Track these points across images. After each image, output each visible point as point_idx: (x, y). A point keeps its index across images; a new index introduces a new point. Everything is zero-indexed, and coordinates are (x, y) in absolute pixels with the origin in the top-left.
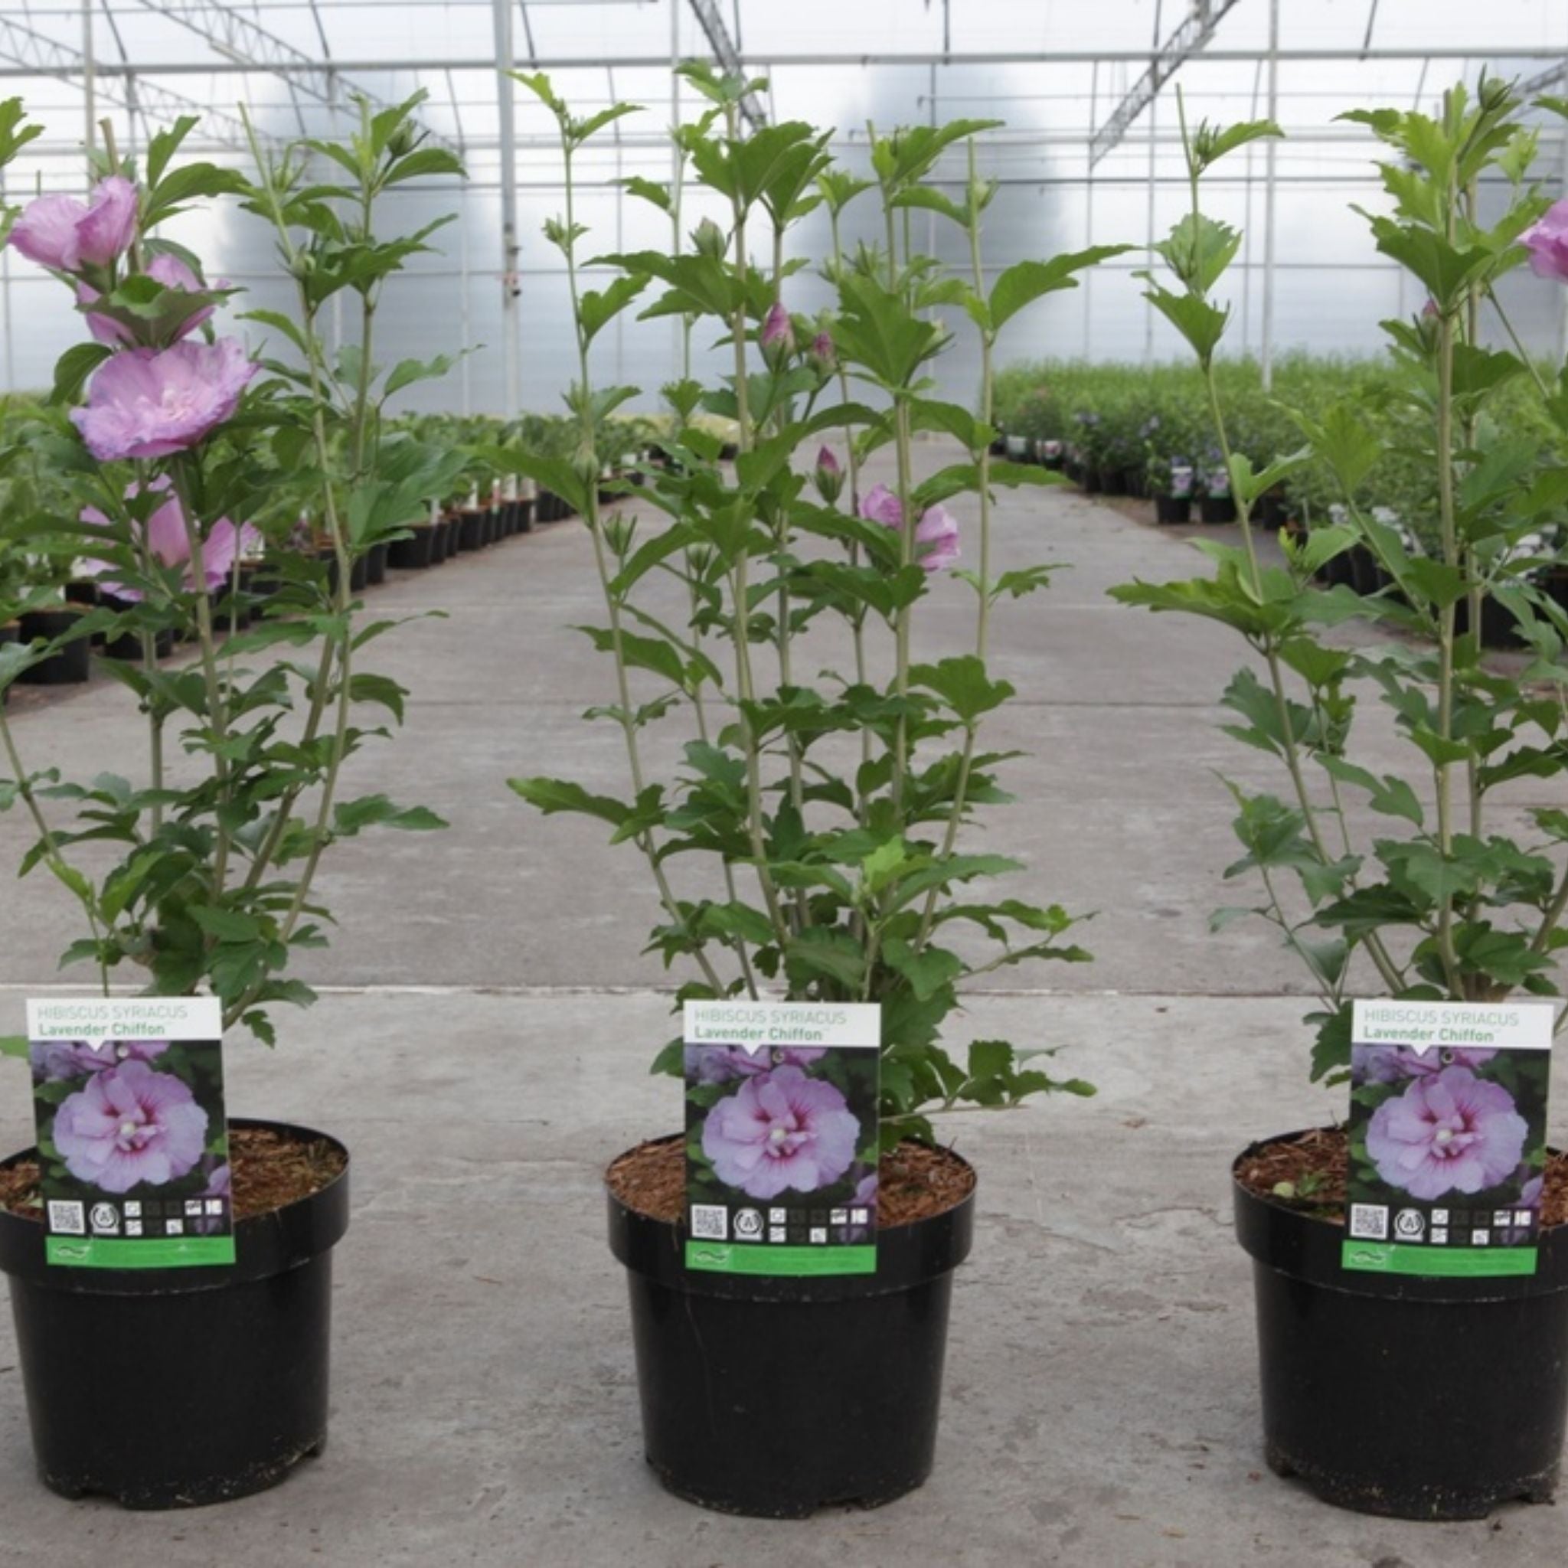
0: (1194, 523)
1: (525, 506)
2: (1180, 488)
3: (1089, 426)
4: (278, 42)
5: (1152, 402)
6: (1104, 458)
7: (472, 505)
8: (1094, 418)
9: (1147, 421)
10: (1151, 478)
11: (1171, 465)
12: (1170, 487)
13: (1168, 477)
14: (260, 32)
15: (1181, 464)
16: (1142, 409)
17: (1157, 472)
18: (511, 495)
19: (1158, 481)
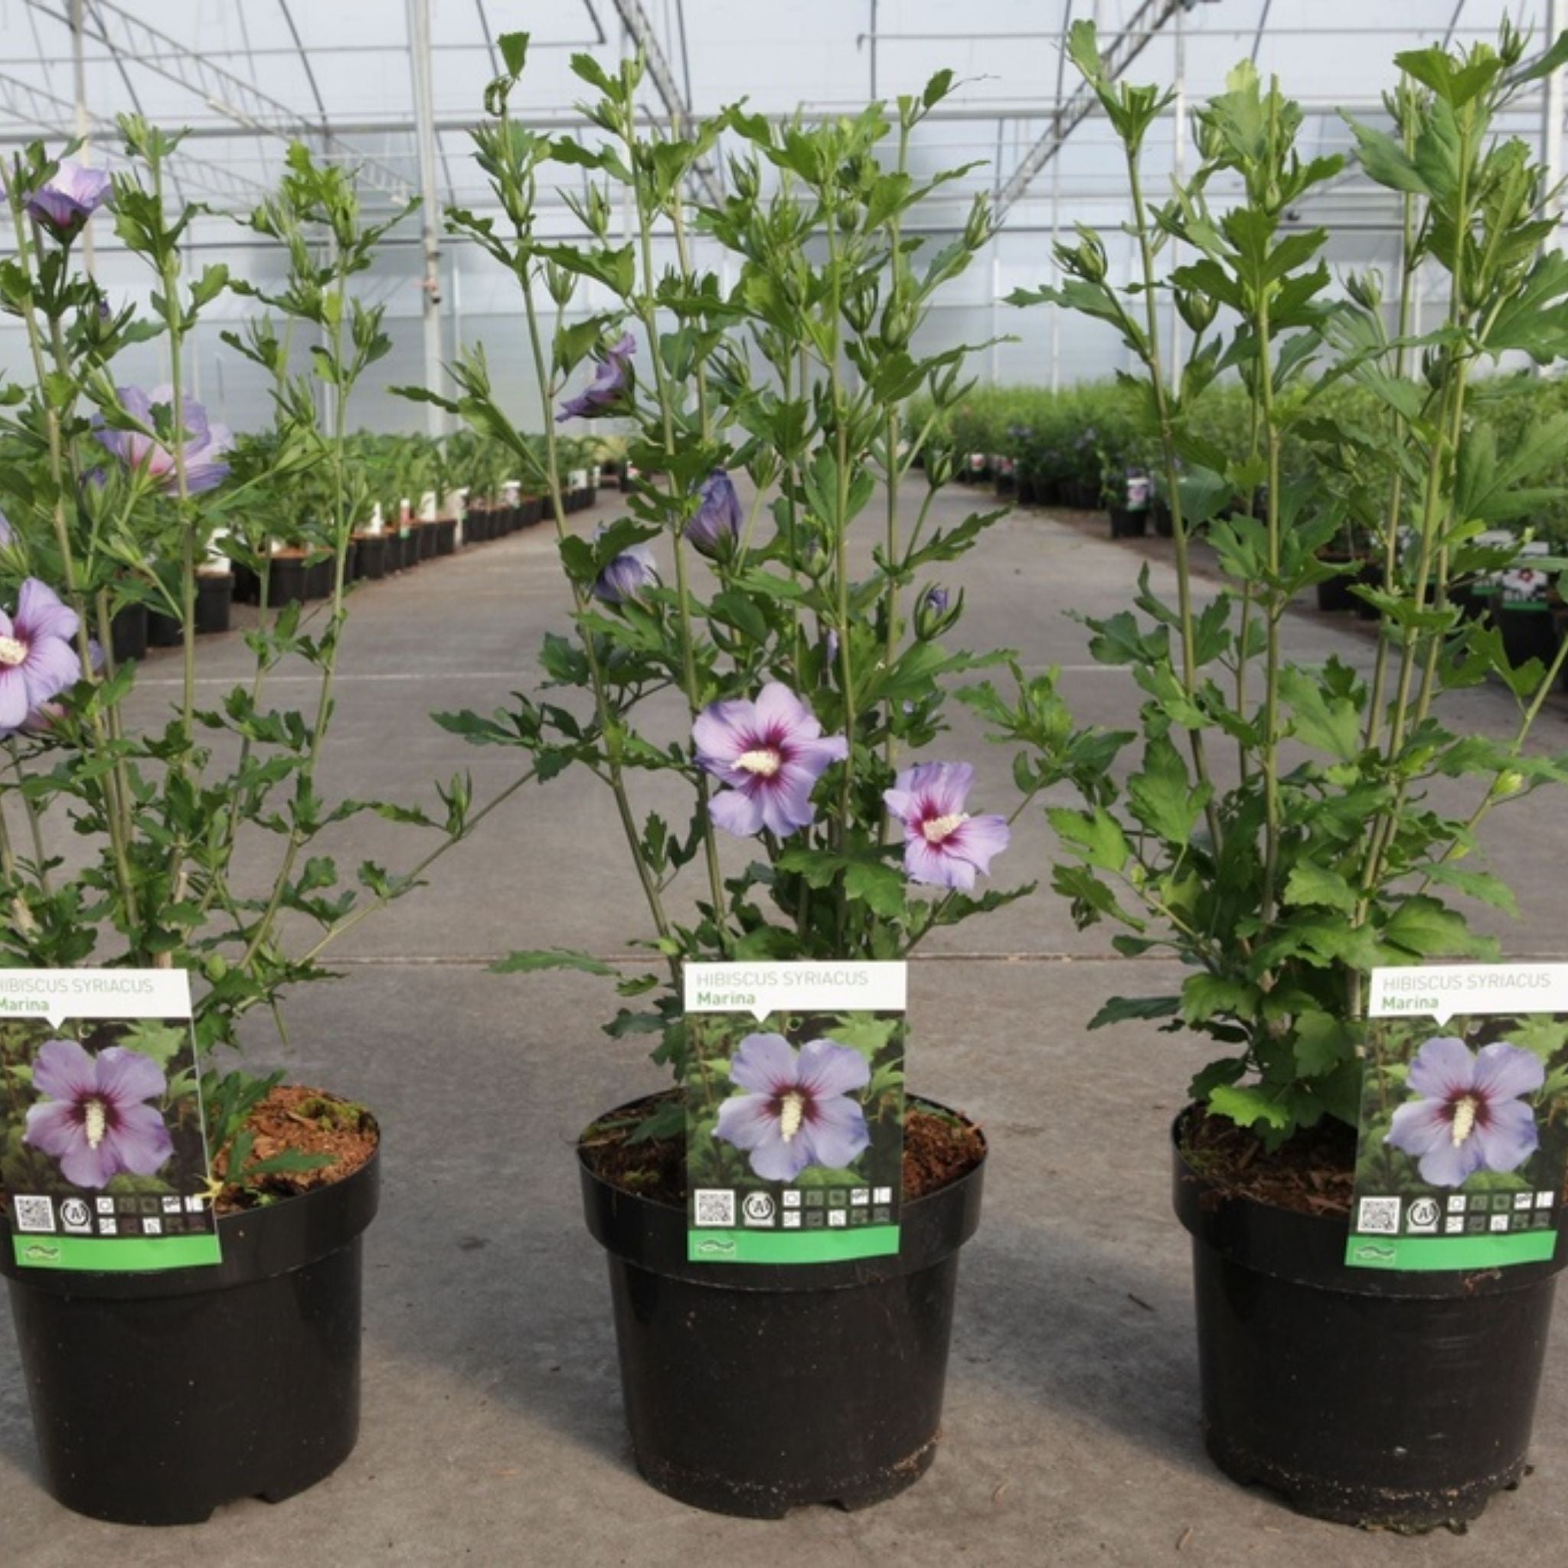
0: (1150, 536)
1: (448, 527)
2: (1135, 501)
3: (1022, 439)
4: (275, 105)
5: (1088, 415)
6: (1037, 470)
7: (376, 527)
8: (1027, 431)
9: (1083, 433)
10: (1105, 490)
11: (1126, 477)
12: (1125, 499)
13: (1123, 489)
14: (258, 95)
15: (1137, 475)
16: (1077, 421)
17: (1111, 484)
18: (429, 514)
19: (1113, 494)
